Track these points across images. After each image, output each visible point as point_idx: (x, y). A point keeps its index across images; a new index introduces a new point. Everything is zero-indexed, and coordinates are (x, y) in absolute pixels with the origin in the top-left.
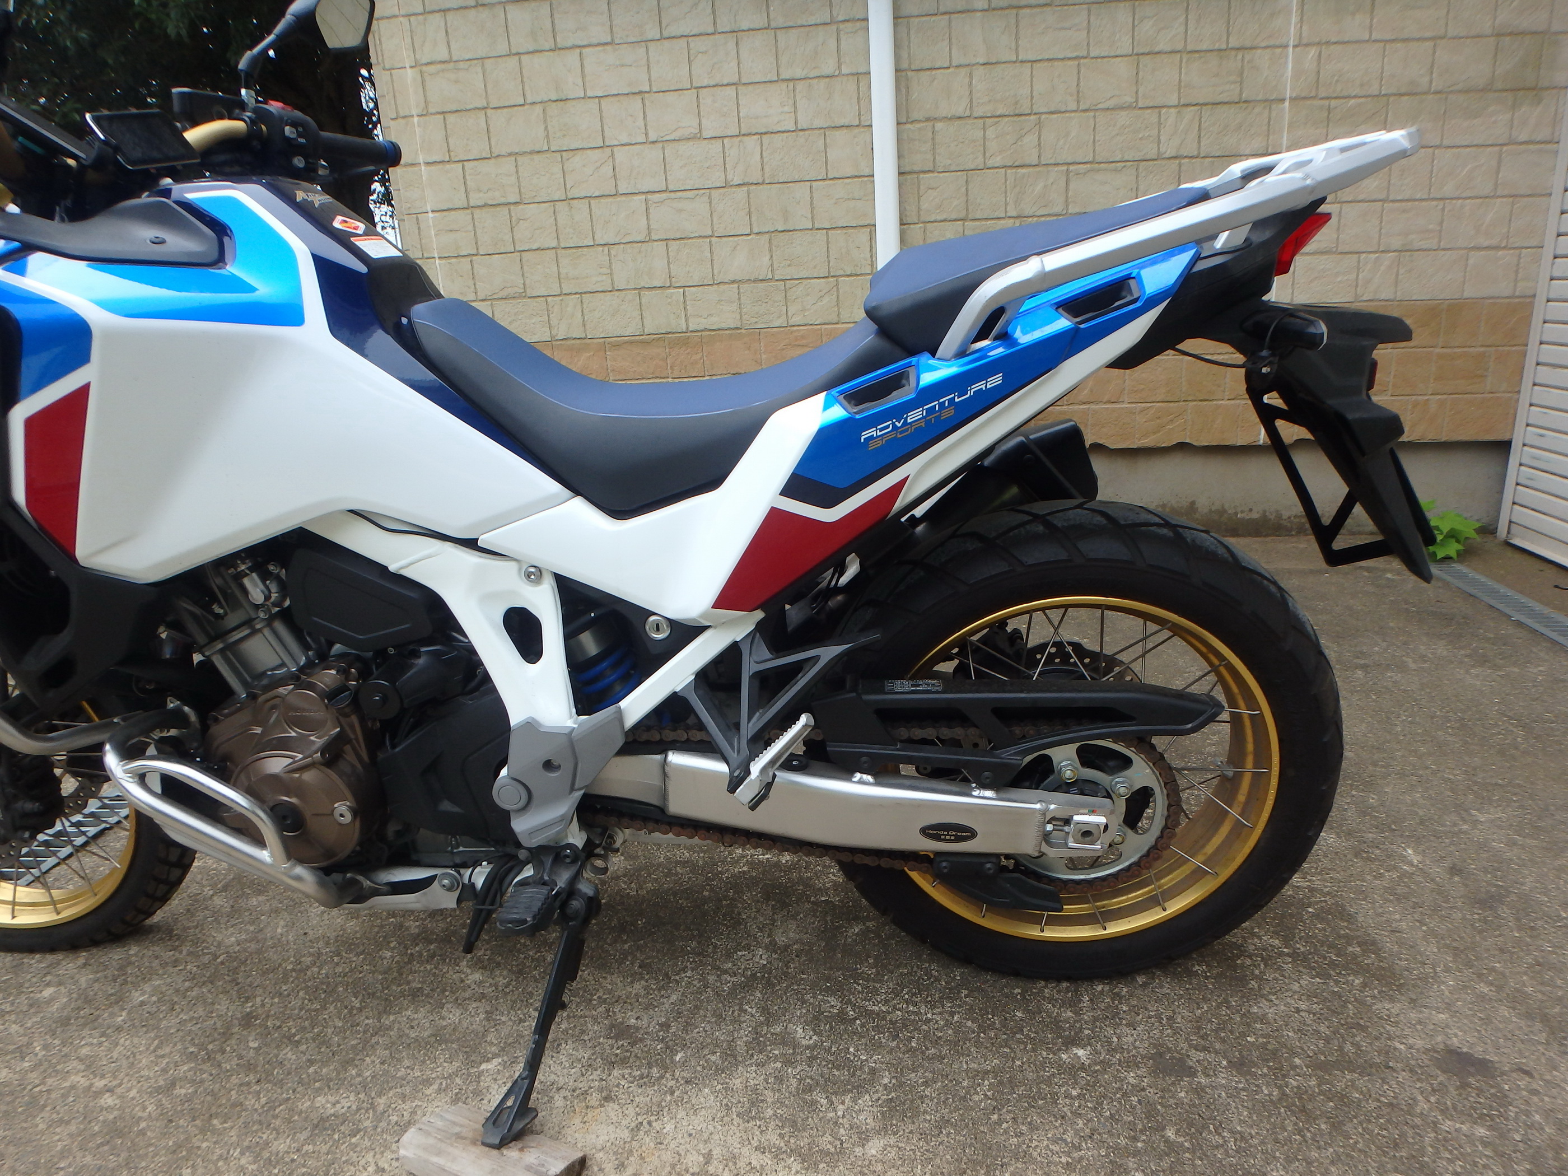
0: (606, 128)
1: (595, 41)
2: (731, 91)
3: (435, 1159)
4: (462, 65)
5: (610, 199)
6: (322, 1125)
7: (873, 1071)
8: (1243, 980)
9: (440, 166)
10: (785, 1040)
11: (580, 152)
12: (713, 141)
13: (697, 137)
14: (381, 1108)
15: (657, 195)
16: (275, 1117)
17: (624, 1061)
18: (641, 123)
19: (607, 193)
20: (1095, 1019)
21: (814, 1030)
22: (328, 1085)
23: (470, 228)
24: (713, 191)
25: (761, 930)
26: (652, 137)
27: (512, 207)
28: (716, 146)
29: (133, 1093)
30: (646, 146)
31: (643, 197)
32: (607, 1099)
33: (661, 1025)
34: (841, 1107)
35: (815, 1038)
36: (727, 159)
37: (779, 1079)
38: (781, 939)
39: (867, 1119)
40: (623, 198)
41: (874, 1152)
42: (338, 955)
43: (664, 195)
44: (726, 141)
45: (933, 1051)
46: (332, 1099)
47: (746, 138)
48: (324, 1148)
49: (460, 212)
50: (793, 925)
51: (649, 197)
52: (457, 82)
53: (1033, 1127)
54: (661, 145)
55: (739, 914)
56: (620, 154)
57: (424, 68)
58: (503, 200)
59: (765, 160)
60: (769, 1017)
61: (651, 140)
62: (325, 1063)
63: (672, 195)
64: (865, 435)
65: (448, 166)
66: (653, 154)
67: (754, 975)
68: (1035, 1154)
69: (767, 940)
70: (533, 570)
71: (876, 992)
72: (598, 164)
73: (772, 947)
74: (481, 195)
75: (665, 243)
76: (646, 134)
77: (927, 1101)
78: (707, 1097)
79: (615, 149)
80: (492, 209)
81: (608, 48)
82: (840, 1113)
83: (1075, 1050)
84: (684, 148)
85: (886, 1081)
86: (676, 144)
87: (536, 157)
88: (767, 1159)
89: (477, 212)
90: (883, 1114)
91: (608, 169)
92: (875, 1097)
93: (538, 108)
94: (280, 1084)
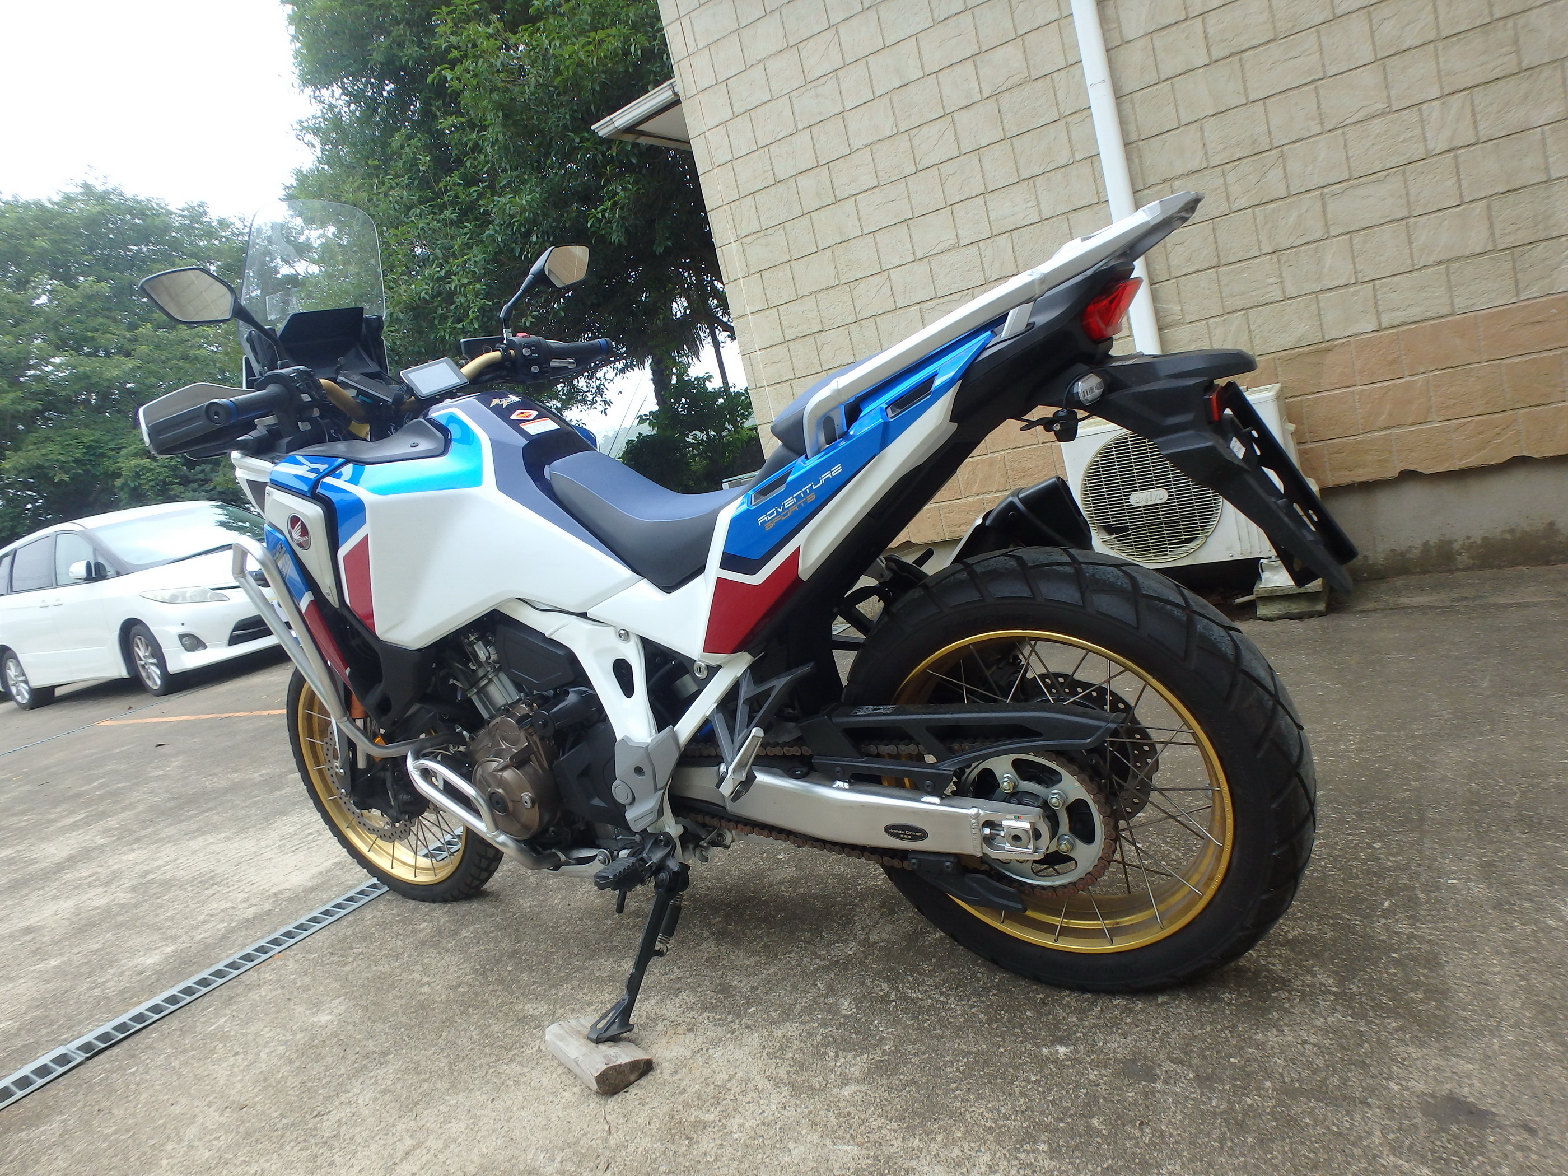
0: (881, 256)
1: (865, 188)
2: (980, 200)
3: (559, 1043)
4: (769, 231)
5: (891, 315)
6: (522, 1020)
7: (882, 1039)
8: (1266, 1011)
9: (762, 313)
10: (833, 1010)
11: (864, 280)
12: (970, 247)
13: (956, 246)
14: (557, 1016)
15: (929, 303)
16: (501, 1011)
17: (714, 1008)
18: (908, 245)
19: (889, 309)
20: (1094, 1026)
21: (857, 1006)
22: (538, 997)
23: (788, 357)
25: (863, 929)
26: (919, 255)
27: (817, 335)
28: (973, 250)
29: (439, 987)
30: (915, 263)
31: (918, 307)
32: (689, 1030)
33: (752, 988)
34: (842, 1060)
35: (854, 1010)
36: (984, 259)
37: (810, 1035)
38: (874, 937)
39: (856, 1071)
40: (902, 311)
41: (846, 1093)
42: (581, 920)
43: (935, 302)
44: (981, 244)
45: (938, 1031)
46: (535, 1006)
47: (998, 238)
48: (517, 1033)
49: (779, 346)
50: (889, 928)
51: (923, 305)
52: (767, 245)
53: (980, 1097)
54: (927, 260)
55: (854, 916)
56: (895, 274)
57: (744, 240)
58: (809, 331)
59: (1017, 253)
60: (831, 990)
61: (918, 257)
62: (541, 985)
63: (942, 300)
64: (761, 520)
65: (767, 312)
66: (922, 268)
67: (838, 961)
68: (968, 1116)
69: (862, 937)
70: (623, 632)
71: (922, 983)
72: (879, 287)
73: (865, 943)
74: (793, 330)
76: (914, 254)
77: (909, 1066)
78: (753, 1040)
79: (891, 271)
80: (802, 340)
81: (876, 190)
82: (838, 1064)
83: (1058, 1047)
84: (945, 258)
85: (887, 1047)
86: (939, 256)
87: (831, 291)
88: (770, 1085)
89: (791, 344)
90: (869, 1070)
91: (886, 289)
92: (871, 1057)
93: (828, 251)
94: (512, 993)
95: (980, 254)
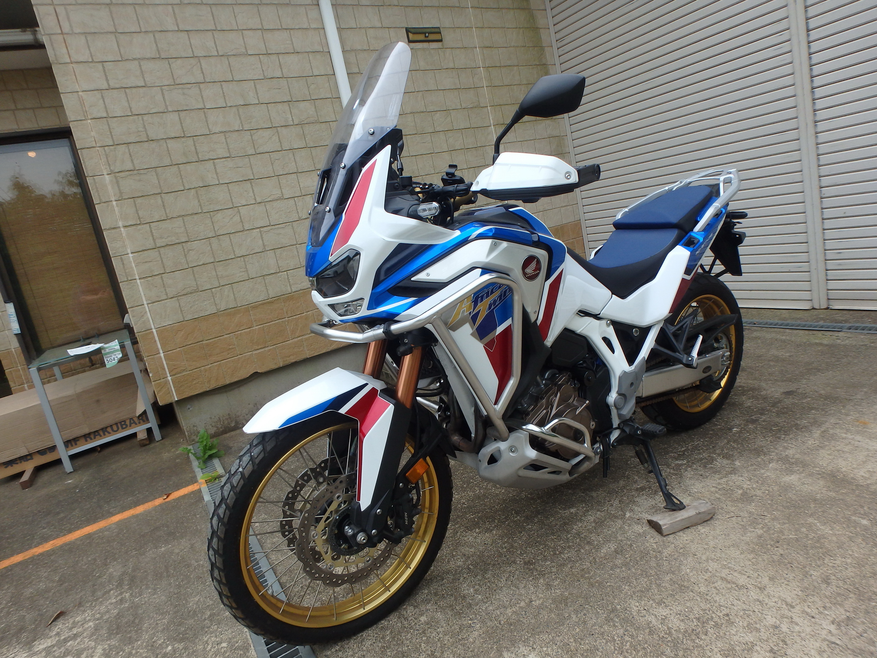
0: (233, 198)
1: (221, 156)
2: (294, 176)
4: (142, 172)
5: (241, 233)
9: (135, 227)
11: (221, 211)
12: (289, 200)
13: (281, 198)
15: (266, 228)
18: (251, 194)
19: (239, 230)
23: (159, 259)
24: (294, 223)
26: (259, 200)
27: (184, 244)
28: (291, 202)
30: (256, 205)
31: (259, 230)
40: (248, 232)
43: (269, 228)
44: (296, 199)
49: (152, 251)
51: (262, 229)
52: (140, 180)
54: (263, 204)
56: (243, 210)
57: (117, 175)
58: (177, 241)
61: (258, 202)
63: (273, 227)
65: (139, 227)
66: (260, 208)
72: (232, 216)
74: (164, 240)
75: (273, 251)
76: (255, 199)
79: (240, 208)
80: (171, 247)
81: (229, 159)
84: (275, 204)
86: (271, 203)
87: (195, 217)
89: (162, 250)
91: (237, 218)
93: (193, 191)
95: (296, 205)
